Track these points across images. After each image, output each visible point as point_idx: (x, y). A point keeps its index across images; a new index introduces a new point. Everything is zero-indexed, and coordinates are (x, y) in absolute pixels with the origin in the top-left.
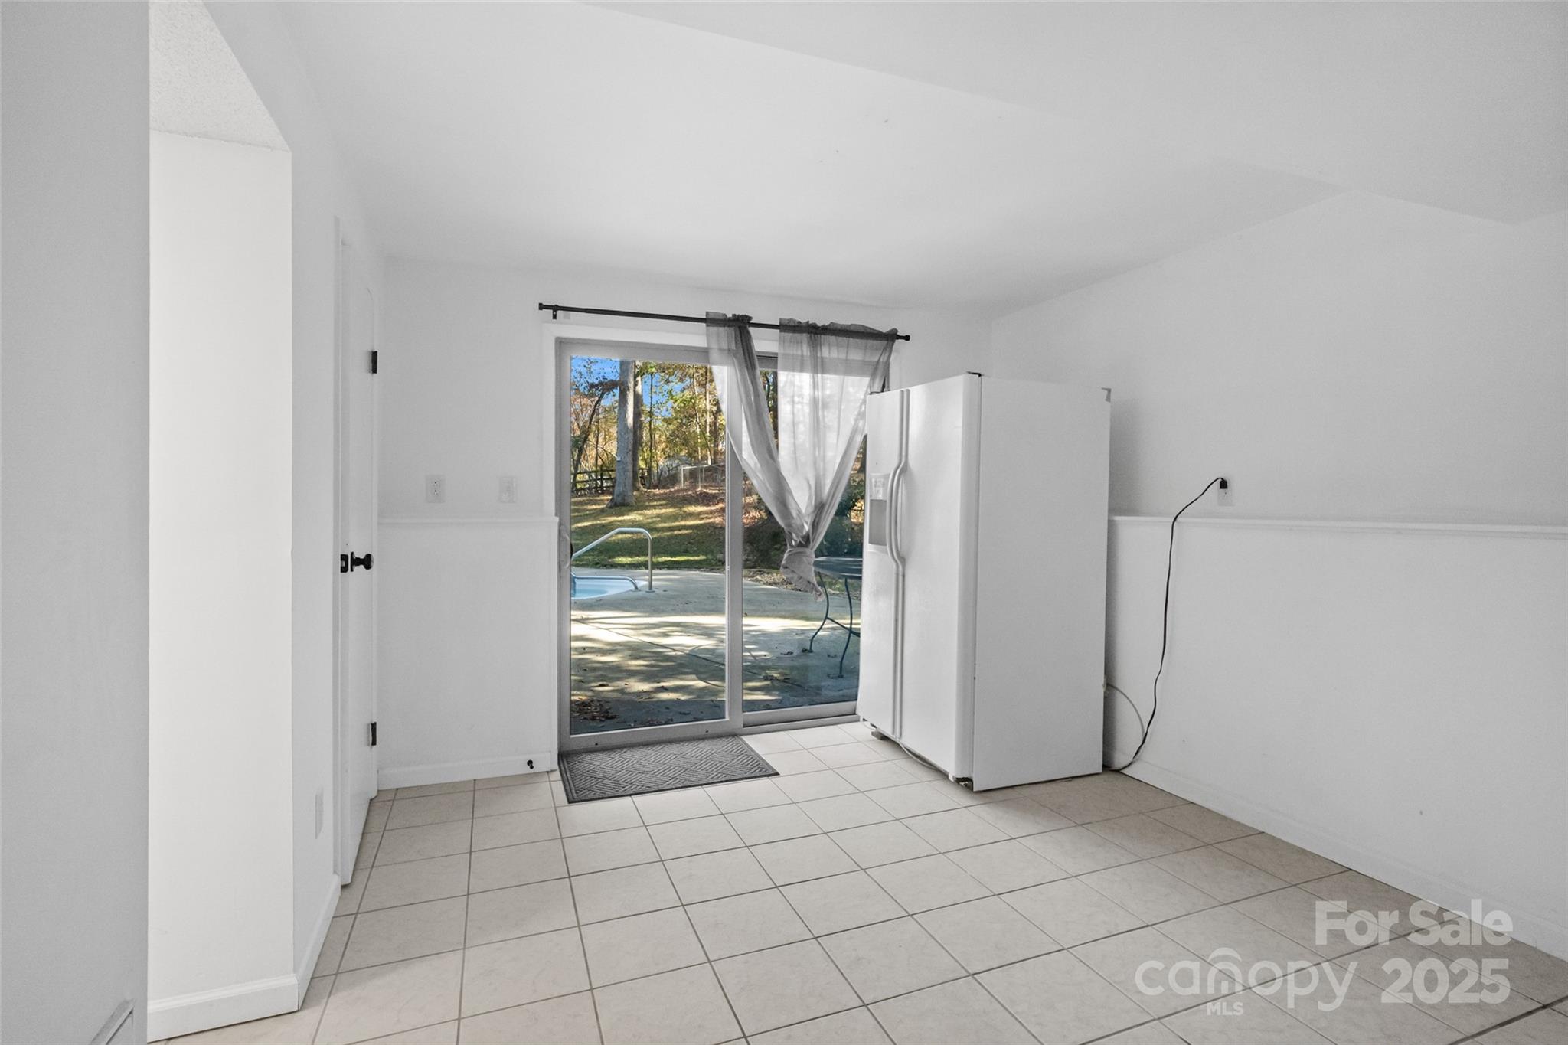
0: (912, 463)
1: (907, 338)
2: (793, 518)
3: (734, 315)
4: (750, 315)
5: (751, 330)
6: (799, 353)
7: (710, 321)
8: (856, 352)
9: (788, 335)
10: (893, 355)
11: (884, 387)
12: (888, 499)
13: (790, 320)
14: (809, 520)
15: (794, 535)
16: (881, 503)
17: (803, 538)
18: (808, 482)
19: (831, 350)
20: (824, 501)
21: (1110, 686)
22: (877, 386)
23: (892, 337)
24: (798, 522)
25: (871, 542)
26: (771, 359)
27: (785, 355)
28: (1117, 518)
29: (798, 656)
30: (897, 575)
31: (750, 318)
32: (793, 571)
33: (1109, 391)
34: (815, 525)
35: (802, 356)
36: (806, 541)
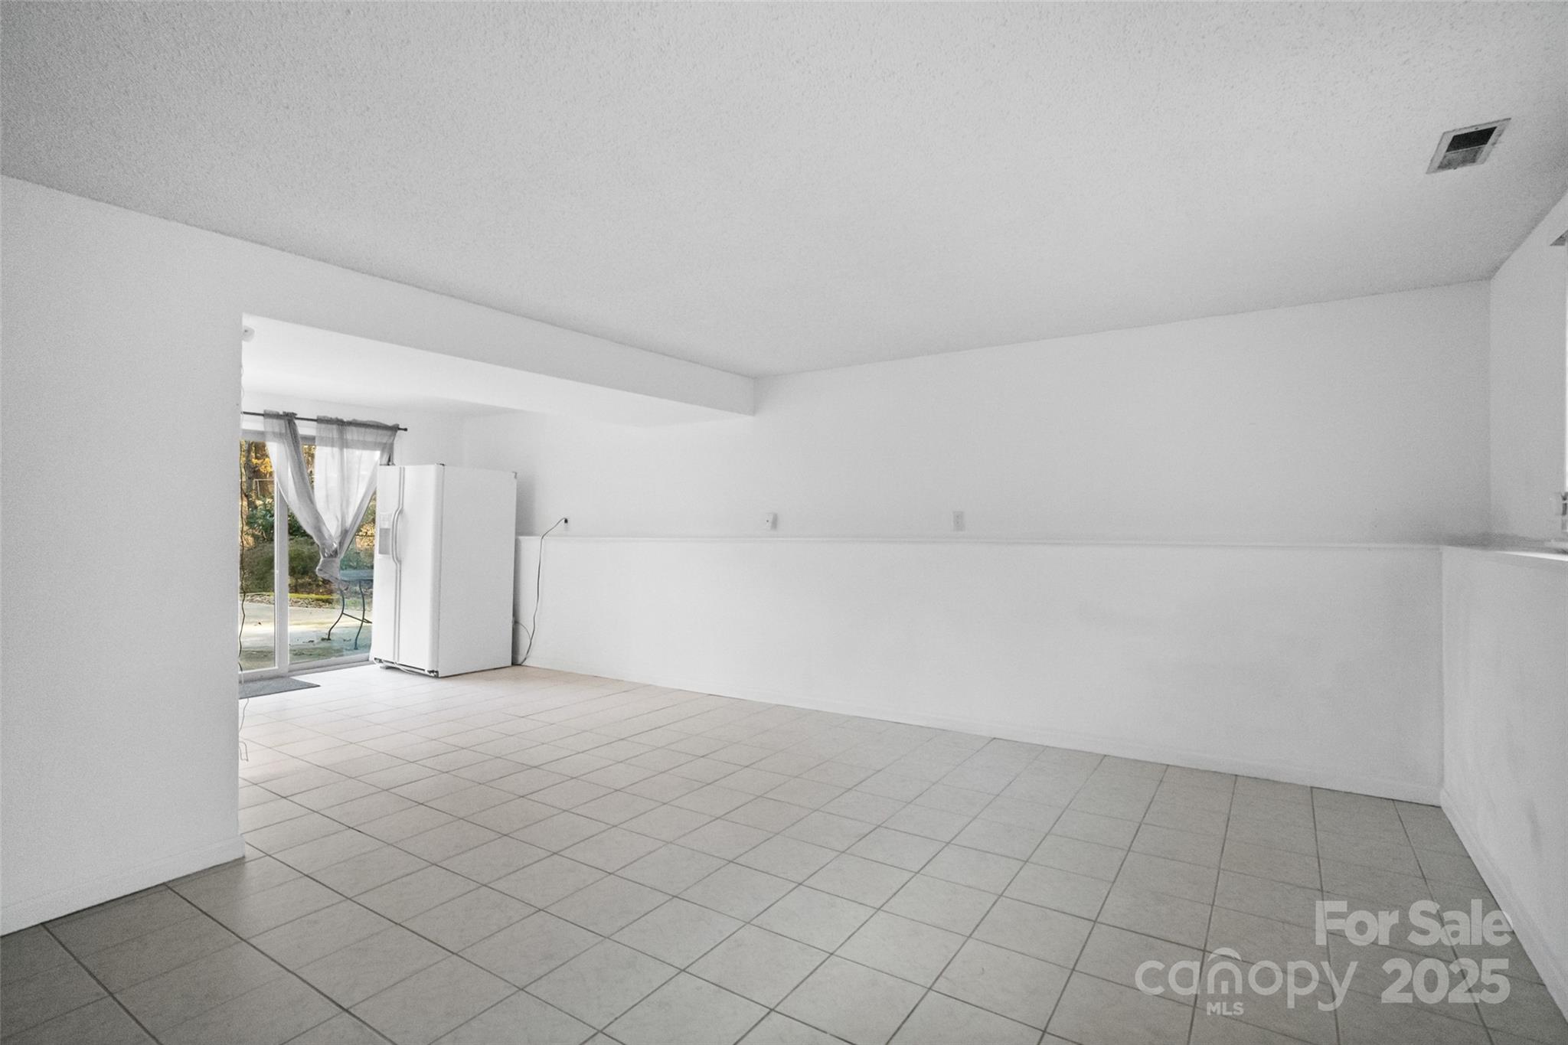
0: (406, 508)
1: (406, 430)
2: (325, 539)
3: (284, 412)
4: (294, 412)
5: (297, 422)
6: (331, 436)
7: (266, 415)
8: (370, 436)
9: (323, 426)
10: (396, 439)
11: (389, 462)
12: (391, 527)
13: (324, 417)
14: (337, 542)
15: (326, 551)
16: (387, 530)
17: (333, 552)
18: (337, 517)
19: (352, 434)
20: (348, 529)
21: (516, 623)
22: (385, 459)
23: (395, 429)
24: (330, 542)
25: (380, 552)
26: (311, 440)
27: (322, 438)
28: (521, 538)
29: (318, 643)
30: (397, 570)
31: (296, 414)
32: (325, 572)
33: (516, 474)
34: (341, 544)
35: (333, 438)
36: (336, 553)
